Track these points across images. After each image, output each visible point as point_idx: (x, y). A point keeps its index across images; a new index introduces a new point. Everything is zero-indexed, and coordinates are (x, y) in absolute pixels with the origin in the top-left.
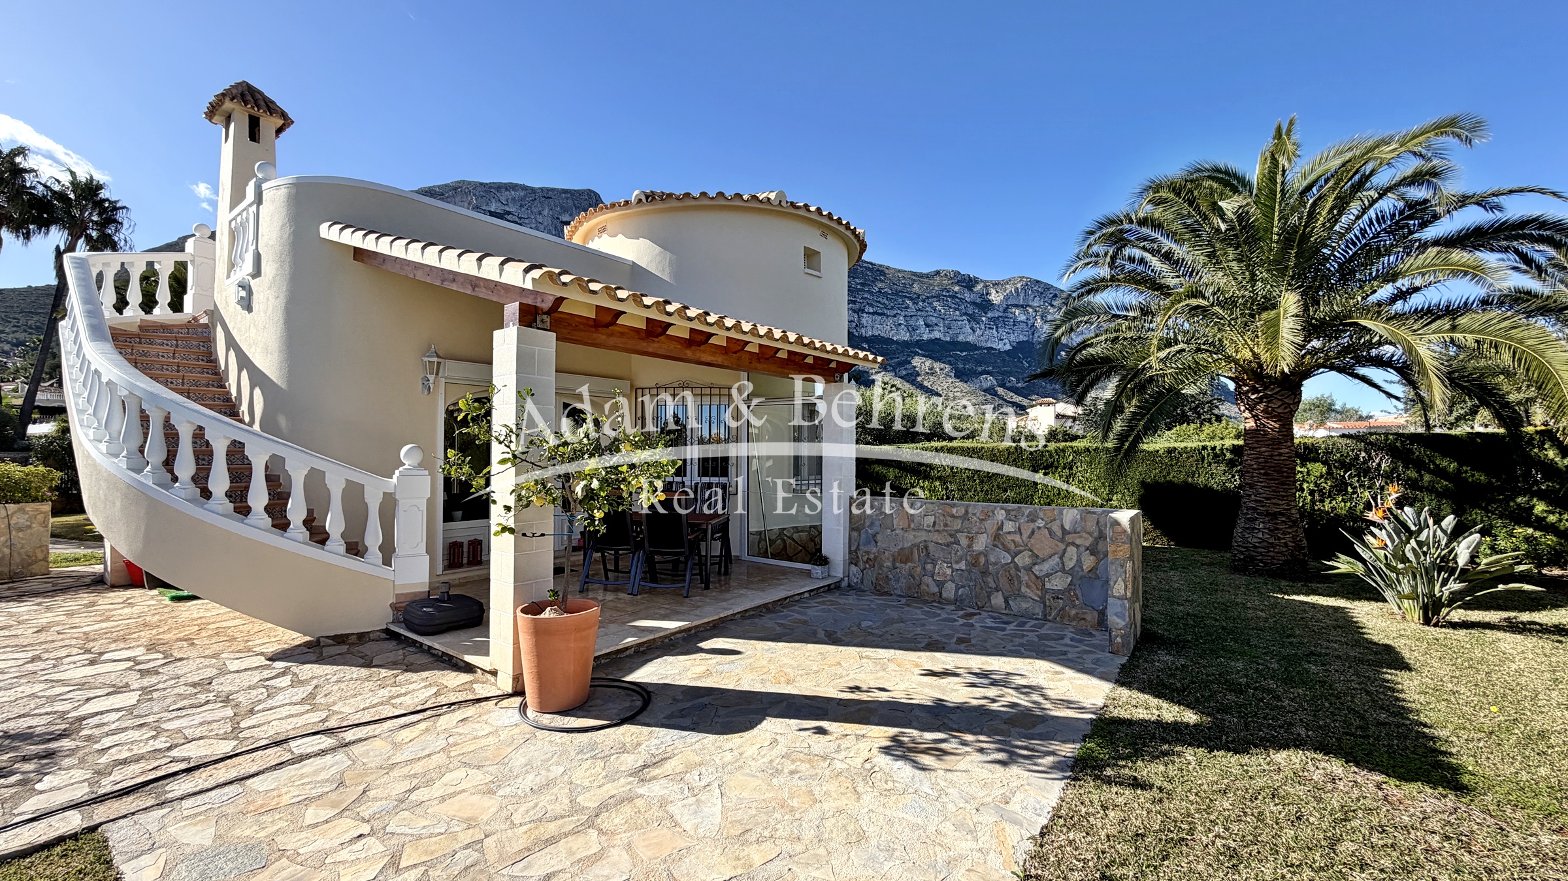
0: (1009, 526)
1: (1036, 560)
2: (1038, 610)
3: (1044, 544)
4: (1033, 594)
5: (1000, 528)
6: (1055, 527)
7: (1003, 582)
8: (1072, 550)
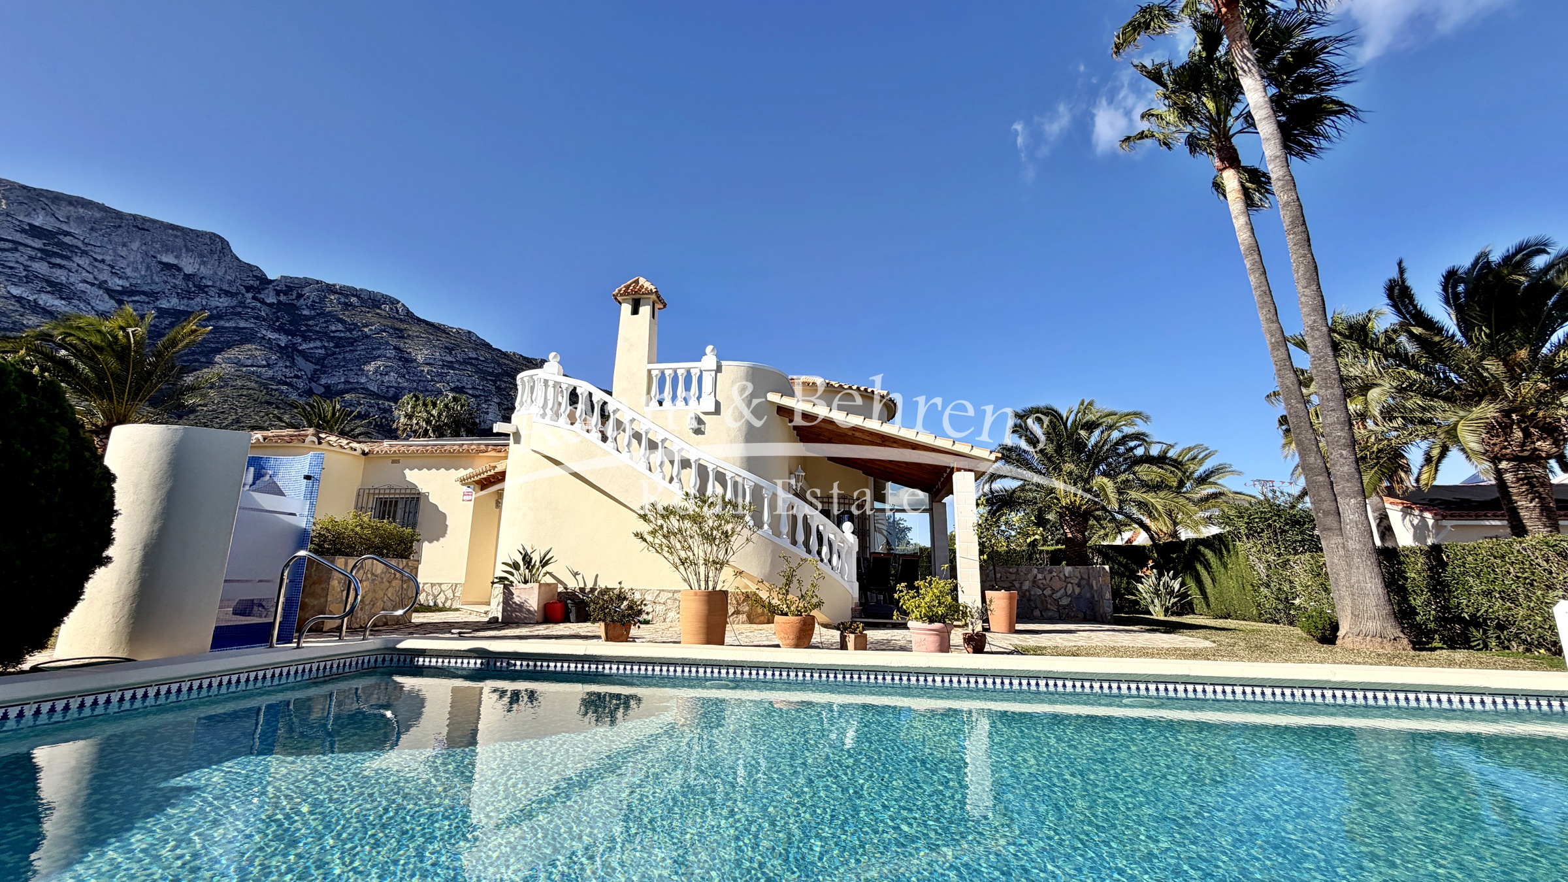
0: (1040, 576)
1: (1054, 591)
2: (1057, 615)
3: (1057, 584)
4: (1054, 608)
5: (1035, 577)
6: (1061, 575)
7: (1039, 603)
8: (1070, 585)
